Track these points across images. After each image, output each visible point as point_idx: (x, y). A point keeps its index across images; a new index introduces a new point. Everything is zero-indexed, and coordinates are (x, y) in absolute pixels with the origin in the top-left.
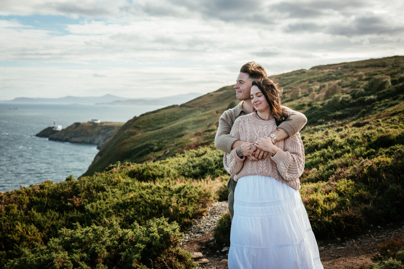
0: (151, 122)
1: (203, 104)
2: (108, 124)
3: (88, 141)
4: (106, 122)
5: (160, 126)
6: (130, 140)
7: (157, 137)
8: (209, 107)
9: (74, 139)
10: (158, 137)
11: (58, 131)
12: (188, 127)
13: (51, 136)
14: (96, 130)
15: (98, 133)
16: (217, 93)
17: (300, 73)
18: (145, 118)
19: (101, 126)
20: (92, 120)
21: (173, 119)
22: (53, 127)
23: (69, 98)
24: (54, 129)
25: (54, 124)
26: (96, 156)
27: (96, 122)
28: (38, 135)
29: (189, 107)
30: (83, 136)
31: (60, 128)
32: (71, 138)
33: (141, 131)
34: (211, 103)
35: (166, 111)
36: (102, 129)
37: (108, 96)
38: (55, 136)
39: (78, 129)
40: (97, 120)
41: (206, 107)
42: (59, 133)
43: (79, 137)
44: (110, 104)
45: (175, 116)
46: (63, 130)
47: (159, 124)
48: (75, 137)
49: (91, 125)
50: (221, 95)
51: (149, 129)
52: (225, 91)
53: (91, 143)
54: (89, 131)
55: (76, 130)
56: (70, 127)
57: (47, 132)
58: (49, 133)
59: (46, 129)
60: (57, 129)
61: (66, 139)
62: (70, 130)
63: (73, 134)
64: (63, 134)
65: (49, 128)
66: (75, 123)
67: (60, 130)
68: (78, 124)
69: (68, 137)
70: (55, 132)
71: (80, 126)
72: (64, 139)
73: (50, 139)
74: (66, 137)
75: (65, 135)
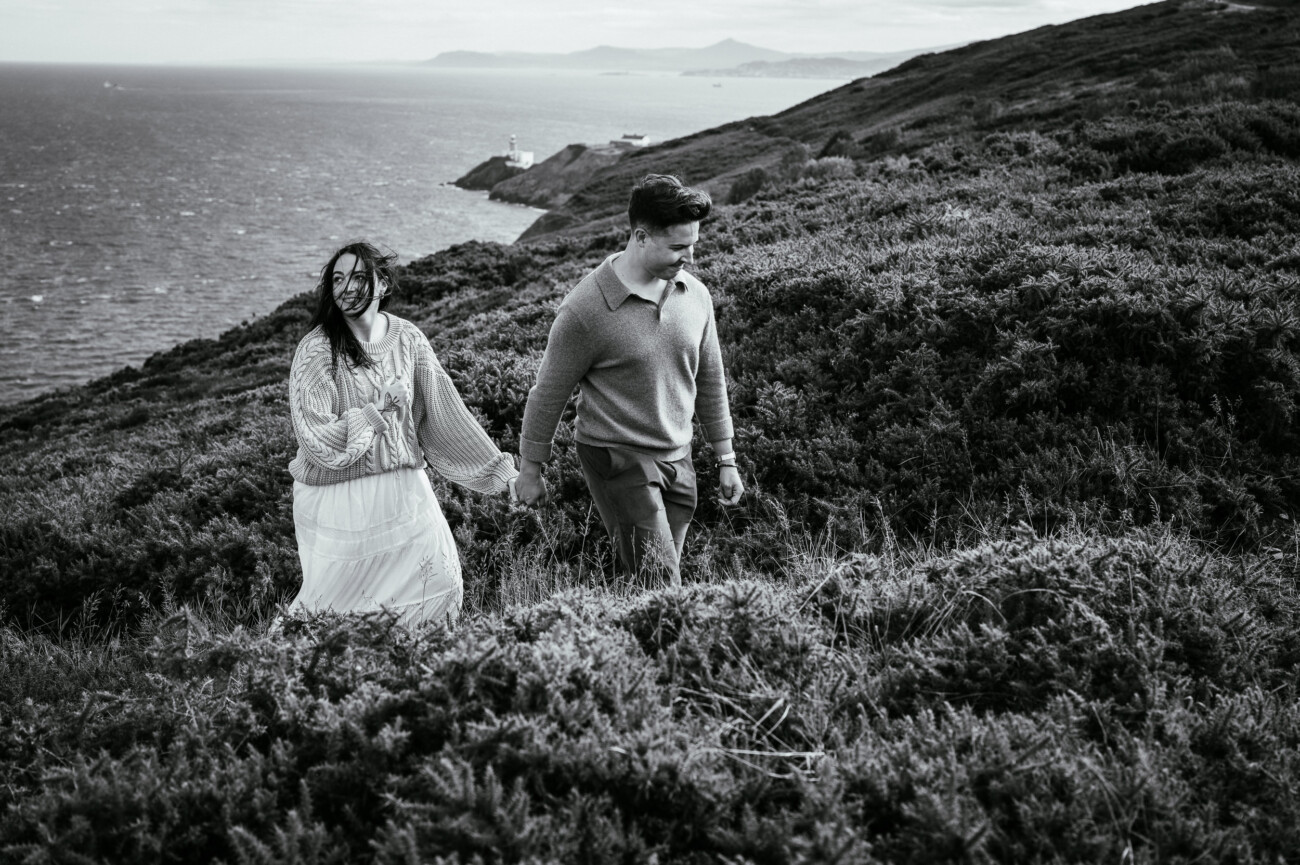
11: (521, 171)
13: (496, 187)
22: (508, 158)
23: (603, 53)
24: (509, 164)
25: (512, 146)
27: (635, 142)
28: (461, 183)
31: (526, 160)
37: (729, 45)
38: (507, 187)
39: (577, 166)
40: (641, 138)
42: (518, 178)
46: (534, 166)
49: (618, 152)
55: (570, 168)
56: (556, 158)
57: (487, 174)
58: (494, 175)
59: (485, 165)
60: (518, 165)
61: (541, 197)
62: (555, 168)
63: (561, 183)
64: (532, 182)
65: (495, 160)
66: (570, 147)
67: (526, 167)
68: (577, 150)
69: (546, 192)
70: (513, 172)
71: (584, 155)
72: (533, 198)
73: (493, 197)
74: (539, 193)
75: (537, 186)
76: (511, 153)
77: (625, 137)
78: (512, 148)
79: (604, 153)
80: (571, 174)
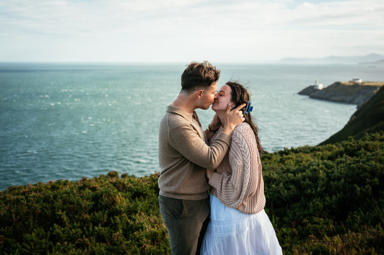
2: (370, 84)
3: (348, 100)
4: (368, 82)
9: (333, 98)
11: (319, 90)
13: (312, 94)
14: (357, 90)
15: (359, 93)
19: (362, 86)
20: (354, 80)
22: (315, 86)
23: (332, 58)
24: (315, 88)
25: (316, 82)
26: (353, 116)
28: (301, 93)
30: (343, 95)
31: (321, 87)
32: (331, 96)
36: (363, 89)
37: (373, 55)
38: (315, 94)
39: (338, 88)
40: (357, 80)
43: (338, 96)
44: (374, 63)
46: (324, 89)
48: (335, 95)
49: (351, 84)
53: (350, 102)
54: (350, 90)
55: (336, 89)
56: (331, 86)
57: (308, 91)
59: (308, 88)
60: (318, 88)
62: (331, 89)
63: (333, 93)
64: (323, 94)
65: (311, 87)
66: (336, 83)
67: (321, 89)
71: (340, 85)
72: (324, 98)
73: (311, 97)
74: (326, 96)
79: (347, 85)
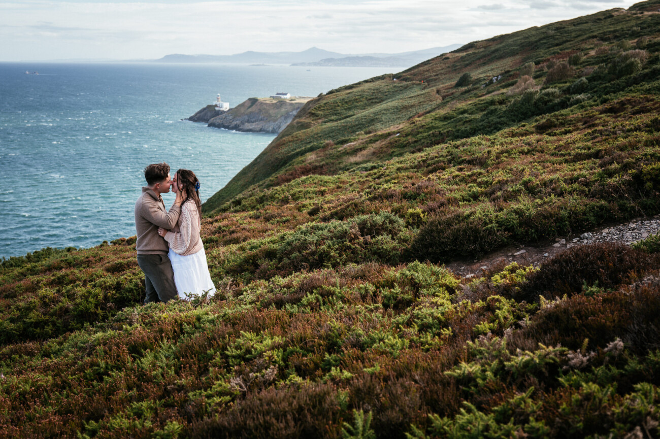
0: (338, 106)
1: (427, 74)
2: (302, 101)
3: (271, 129)
4: (300, 98)
5: (351, 113)
6: (291, 139)
7: (331, 135)
8: (435, 80)
9: (248, 126)
10: (334, 134)
11: (223, 112)
12: (384, 118)
13: (211, 120)
14: (283, 110)
15: (286, 116)
16: (457, 55)
17: (602, 17)
18: (331, 99)
19: (291, 104)
21: (374, 101)
22: (216, 106)
23: (250, 55)
24: (217, 109)
25: (218, 99)
27: (283, 97)
28: (191, 119)
29: (406, 80)
30: (261, 120)
31: (226, 106)
32: (243, 123)
33: (320, 121)
34: (441, 74)
35: (367, 85)
36: (293, 110)
37: (313, 50)
38: (217, 120)
39: (254, 109)
40: (286, 94)
41: (431, 81)
42: (223, 116)
43: (255, 121)
44: (315, 64)
45: (380, 95)
46: (230, 110)
47: (350, 109)
48: (248, 121)
49: (275, 102)
50: (462, 58)
51: (333, 118)
52: (470, 52)
54: (272, 112)
55: (250, 110)
56: (242, 105)
57: (206, 114)
58: (209, 114)
59: (204, 109)
60: (221, 109)
61: (236, 125)
62: (242, 110)
63: (246, 118)
64: (231, 117)
65: (209, 107)
66: (250, 99)
67: (226, 110)
68: (253, 101)
69: (238, 122)
70: (219, 113)
71: (257, 103)
72: (232, 126)
73: (209, 126)
74: (235, 123)
75: (233, 119)
76: (218, 103)
77: (278, 94)
78: (218, 101)
79: (267, 102)
80: (251, 113)
